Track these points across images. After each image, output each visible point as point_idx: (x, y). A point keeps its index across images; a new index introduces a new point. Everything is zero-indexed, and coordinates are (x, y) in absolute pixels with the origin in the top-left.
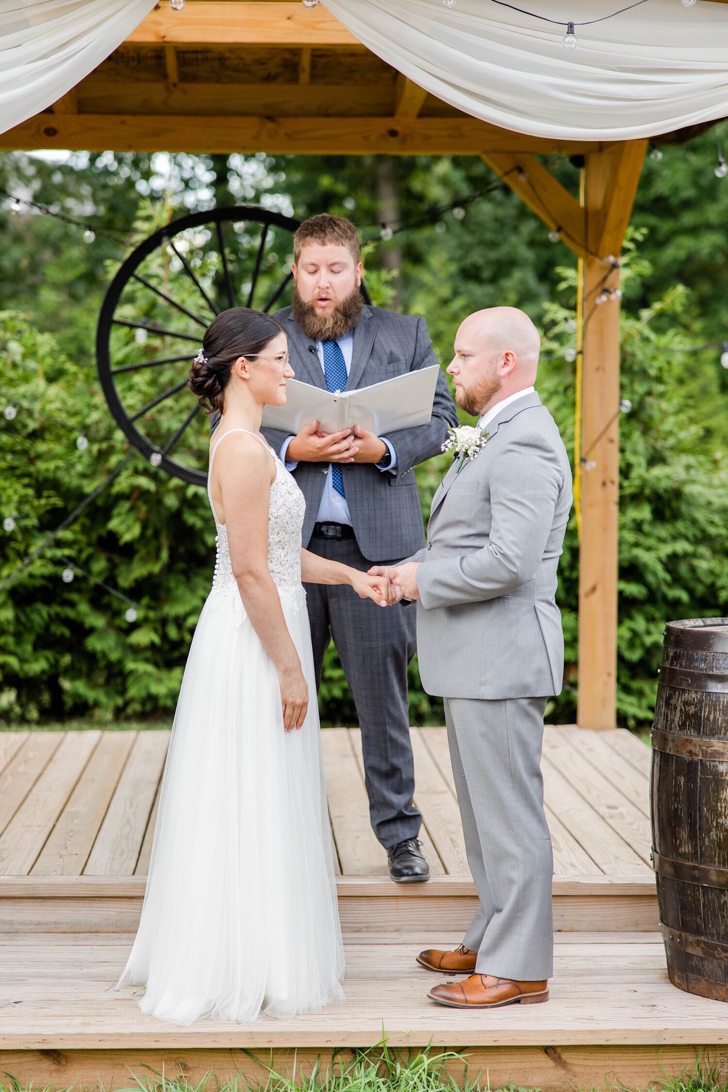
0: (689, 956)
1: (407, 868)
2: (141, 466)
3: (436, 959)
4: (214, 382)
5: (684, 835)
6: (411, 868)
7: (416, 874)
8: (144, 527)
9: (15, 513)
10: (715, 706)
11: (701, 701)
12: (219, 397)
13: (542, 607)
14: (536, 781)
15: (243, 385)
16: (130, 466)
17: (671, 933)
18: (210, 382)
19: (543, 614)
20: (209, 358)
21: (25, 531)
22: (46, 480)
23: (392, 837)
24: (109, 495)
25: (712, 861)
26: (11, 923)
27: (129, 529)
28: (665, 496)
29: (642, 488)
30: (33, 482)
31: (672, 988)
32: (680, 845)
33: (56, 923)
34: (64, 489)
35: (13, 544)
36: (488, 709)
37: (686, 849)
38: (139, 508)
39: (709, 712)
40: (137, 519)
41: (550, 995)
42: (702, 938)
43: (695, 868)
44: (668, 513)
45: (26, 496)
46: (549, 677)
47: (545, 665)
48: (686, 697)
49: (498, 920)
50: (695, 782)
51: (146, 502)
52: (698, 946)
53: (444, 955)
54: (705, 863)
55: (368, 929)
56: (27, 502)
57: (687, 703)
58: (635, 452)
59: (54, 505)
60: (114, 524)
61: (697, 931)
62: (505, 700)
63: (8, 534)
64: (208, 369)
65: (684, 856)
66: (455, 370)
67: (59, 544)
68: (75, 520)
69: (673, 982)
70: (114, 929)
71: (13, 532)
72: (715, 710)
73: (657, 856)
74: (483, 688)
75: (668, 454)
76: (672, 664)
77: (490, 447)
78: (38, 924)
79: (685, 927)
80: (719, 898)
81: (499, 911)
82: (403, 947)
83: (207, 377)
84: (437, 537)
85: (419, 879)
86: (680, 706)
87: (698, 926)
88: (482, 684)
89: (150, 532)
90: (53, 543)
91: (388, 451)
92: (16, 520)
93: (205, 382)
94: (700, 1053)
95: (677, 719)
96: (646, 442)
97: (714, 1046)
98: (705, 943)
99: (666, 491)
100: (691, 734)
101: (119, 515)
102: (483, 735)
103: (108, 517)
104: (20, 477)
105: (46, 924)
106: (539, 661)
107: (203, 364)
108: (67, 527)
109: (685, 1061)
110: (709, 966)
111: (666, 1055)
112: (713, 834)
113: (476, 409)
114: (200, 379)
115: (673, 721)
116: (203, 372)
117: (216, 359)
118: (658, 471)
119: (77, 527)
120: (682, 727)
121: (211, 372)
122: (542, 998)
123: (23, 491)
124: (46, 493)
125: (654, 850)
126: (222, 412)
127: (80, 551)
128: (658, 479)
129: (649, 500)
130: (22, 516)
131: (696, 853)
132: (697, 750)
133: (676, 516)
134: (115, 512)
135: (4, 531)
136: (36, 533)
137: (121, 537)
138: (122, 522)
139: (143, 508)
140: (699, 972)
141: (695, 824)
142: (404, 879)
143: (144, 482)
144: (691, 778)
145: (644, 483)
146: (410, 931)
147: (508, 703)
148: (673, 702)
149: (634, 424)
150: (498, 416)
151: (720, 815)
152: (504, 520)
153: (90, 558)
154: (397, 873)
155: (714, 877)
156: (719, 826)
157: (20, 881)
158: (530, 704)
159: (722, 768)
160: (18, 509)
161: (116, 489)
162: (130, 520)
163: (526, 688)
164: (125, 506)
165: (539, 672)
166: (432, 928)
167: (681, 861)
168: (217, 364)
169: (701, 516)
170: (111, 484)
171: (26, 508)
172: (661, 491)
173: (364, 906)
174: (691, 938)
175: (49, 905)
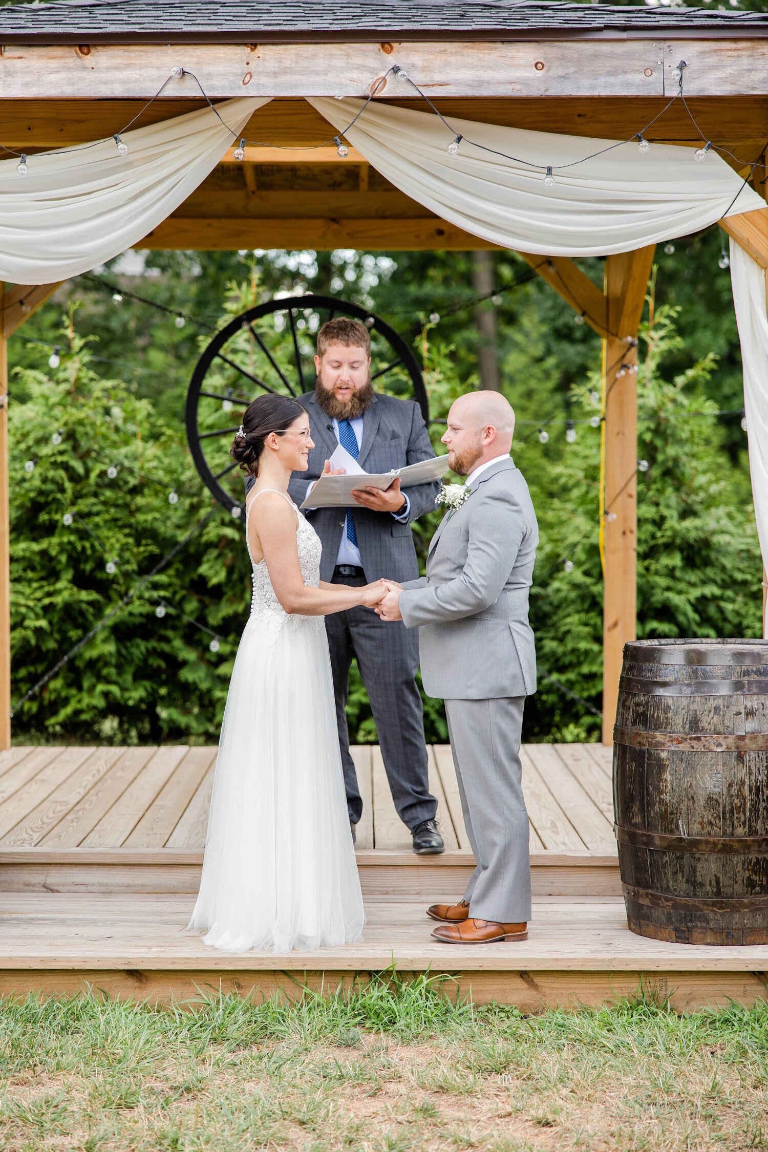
0: (641, 906)
1: (425, 842)
2: (227, 518)
3: (442, 912)
4: (251, 452)
5: (636, 808)
6: (429, 842)
7: (433, 847)
8: (230, 571)
9: (117, 559)
10: (658, 706)
11: (647, 703)
12: (254, 464)
13: (516, 626)
14: (515, 766)
15: (274, 454)
16: (218, 519)
17: (627, 889)
18: (248, 452)
19: (517, 632)
20: (247, 433)
21: (127, 575)
22: (145, 530)
23: (414, 819)
24: (199, 544)
25: (656, 829)
26: (106, 885)
27: (217, 573)
28: (696, 545)
29: (674, 537)
30: (133, 532)
31: (630, 932)
32: (633, 817)
33: (143, 885)
34: (160, 538)
35: (115, 586)
36: (475, 706)
37: (637, 820)
38: (226, 555)
39: (654, 711)
40: (224, 565)
41: (529, 935)
42: (650, 891)
43: (643, 835)
44: (698, 561)
45: (127, 544)
46: (521, 681)
47: (518, 672)
48: (637, 699)
49: (484, 876)
50: (643, 767)
51: (232, 550)
52: (647, 897)
53: (449, 908)
54: (651, 831)
55: (394, 892)
56: (128, 549)
57: (637, 705)
58: (668, 506)
59: (151, 552)
60: (203, 569)
61: (647, 887)
62: (488, 699)
63: (111, 577)
64: (247, 442)
65: (635, 825)
66: (448, 440)
67: (155, 586)
68: (169, 565)
69: (630, 929)
70: (189, 891)
71: (115, 576)
72: (658, 709)
73: (617, 827)
74: (469, 691)
75: (698, 507)
76: (627, 674)
77: (472, 500)
78: (128, 886)
79: (638, 883)
80: (662, 858)
81: (485, 868)
82: (421, 905)
83: (246, 448)
84: (433, 573)
85: (436, 852)
86: (632, 706)
87: (647, 882)
88: (469, 687)
89: (235, 576)
90: (150, 586)
91: (406, 502)
92: (116, 564)
93: (244, 452)
94: (643, 979)
95: (630, 717)
96: (678, 497)
97: (654, 972)
98: (652, 894)
99: (695, 540)
100: (640, 729)
101: (209, 561)
102: (472, 728)
103: (199, 563)
104: (121, 527)
105: (135, 886)
106: (513, 669)
107: (242, 438)
108: (161, 571)
109: (631, 985)
110: (657, 913)
111: (617, 980)
112: (657, 808)
113: (463, 471)
114: (240, 450)
115: (627, 719)
116: (243, 444)
117: (252, 434)
118: (689, 523)
119: (171, 572)
120: (634, 723)
121: (248, 444)
122: (523, 937)
123: (124, 540)
124: (144, 542)
125: (616, 823)
126: (257, 476)
127: (175, 593)
128: (688, 530)
129: (681, 550)
130: (122, 562)
131: (644, 823)
132: (644, 741)
133: (708, 562)
134: (205, 559)
135: (108, 574)
136: (135, 577)
137: (210, 580)
138: (211, 567)
139: (230, 555)
140: (648, 918)
141: (643, 799)
142: (422, 851)
143: (230, 532)
144: (641, 765)
145: (675, 534)
146: (428, 894)
147: (491, 703)
148: (627, 703)
149: (669, 480)
150: (479, 476)
151: (661, 793)
152: (475, 557)
153: (183, 599)
154: (417, 846)
155: (657, 842)
156: (661, 801)
157: (113, 851)
158: (509, 704)
159: (664, 755)
160: (120, 556)
161: (204, 539)
162: (218, 566)
163: (503, 690)
164: (214, 553)
165: (514, 677)
166: (446, 892)
167: (633, 830)
168: (253, 438)
169: (728, 563)
170: (201, 535)
171: (127, 555)
172: (691, 541)
173: (391, 874)
174: (642, 891)
175: (138, 871)
